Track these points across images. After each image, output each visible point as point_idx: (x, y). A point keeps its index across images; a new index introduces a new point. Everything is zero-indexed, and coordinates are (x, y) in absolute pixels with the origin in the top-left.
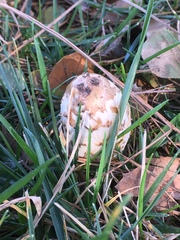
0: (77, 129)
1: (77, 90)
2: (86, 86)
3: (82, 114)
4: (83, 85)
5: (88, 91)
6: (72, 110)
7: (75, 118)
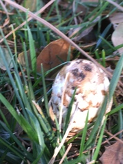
0: (69, 108)
1: (72, 75)
2: (80, 71)
3: (76, 96)
4: (77, 70)
5: (82, 76)
6: (66, 92)
7: (68, 99)
